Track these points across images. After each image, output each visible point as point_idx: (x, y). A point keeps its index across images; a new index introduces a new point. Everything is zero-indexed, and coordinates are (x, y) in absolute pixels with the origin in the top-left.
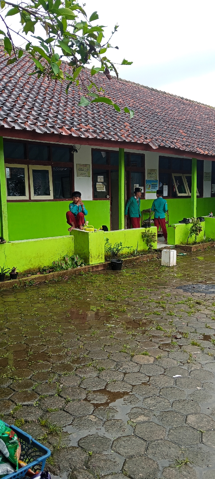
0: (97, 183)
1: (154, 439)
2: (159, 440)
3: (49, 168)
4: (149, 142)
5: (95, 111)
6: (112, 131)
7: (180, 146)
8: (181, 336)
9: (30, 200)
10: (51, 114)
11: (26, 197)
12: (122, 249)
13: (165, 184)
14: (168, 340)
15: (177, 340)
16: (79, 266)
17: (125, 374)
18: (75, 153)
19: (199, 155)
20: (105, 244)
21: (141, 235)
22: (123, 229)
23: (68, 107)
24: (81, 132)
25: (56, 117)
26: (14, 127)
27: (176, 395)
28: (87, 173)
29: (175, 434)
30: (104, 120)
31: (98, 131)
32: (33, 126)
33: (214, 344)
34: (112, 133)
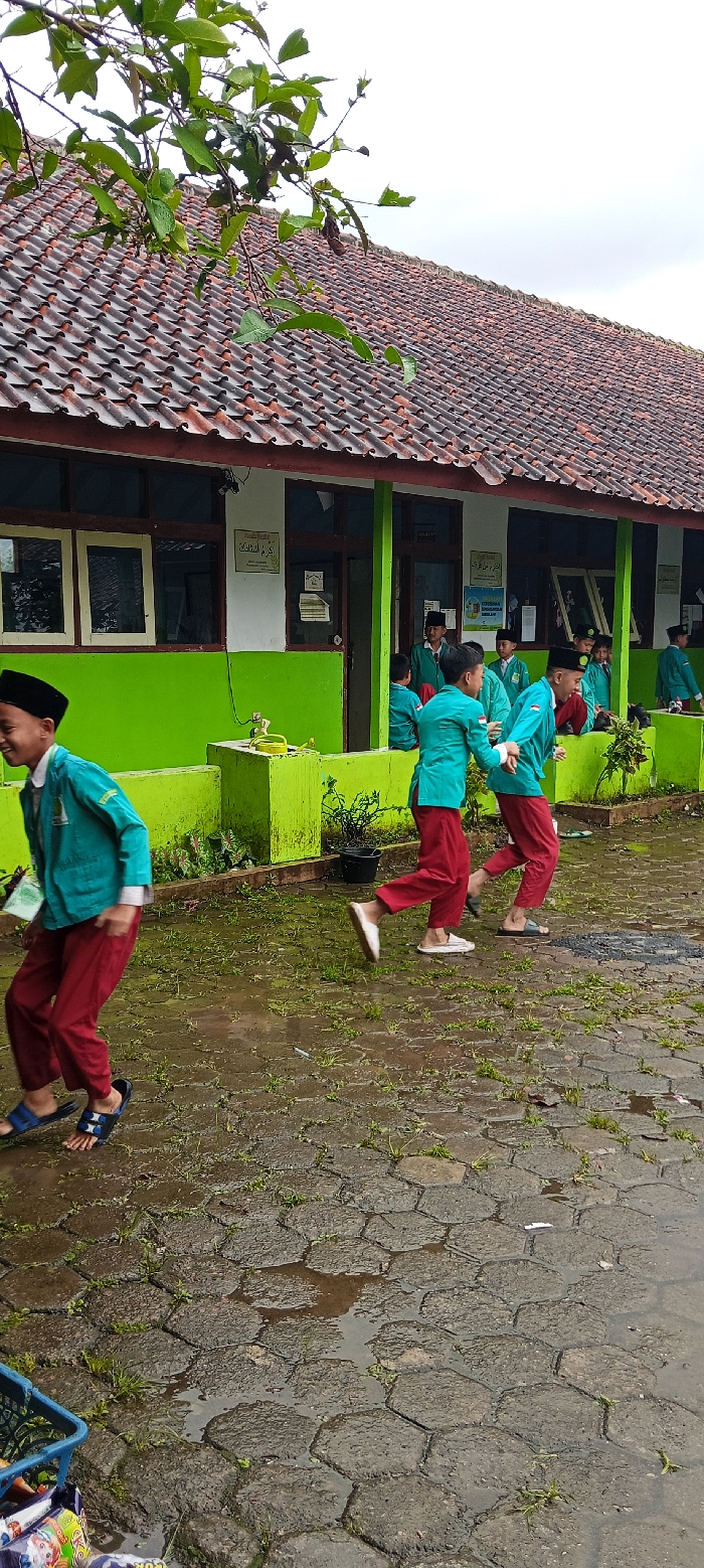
0: (303, 596)
1: (451, 1424)
2: (466, 1426)
3: (143, 543)
4: (475, 463)
5: (298, 357)
6: (351, 423)
7: (576, 477)
8: (556, 1098)
9: (78, 647)
10: (152, 362)
11: (66, 638)
12: (378, 813)
13: (528, 601)
15: (545, 1110)
16: (236, 865)
17: (369, 1216)
18: (229, 495)
19: (640, 506)
20: (324, 797)
23: (207, 341)
24: (250, 424)
25: (168, 372)
26: (27, 405)
28: (268, 560)
30: (326, 386)
31: (306, 423)
32: (88, 403)
33: (665, 1126)
34: (352, 430)
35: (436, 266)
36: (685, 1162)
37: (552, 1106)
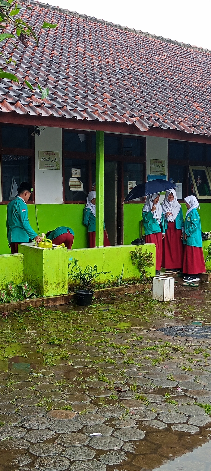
0: (71, 179)
4: (136, 122)
5: (61, 77)
6: (79, 106)
7: (186, 127)
12: (96, 275)
13: (179, 181)
16: (28, 297)
18: (36, 136)
20: (73, 268)
21: (129, 255)
22: (101, 245)
24: (32, 108)
28: (54, 164)
30: (71, 90)
31: (57, 106)
34: (79, 108)
35: (142, 33)
37: (123, 392)
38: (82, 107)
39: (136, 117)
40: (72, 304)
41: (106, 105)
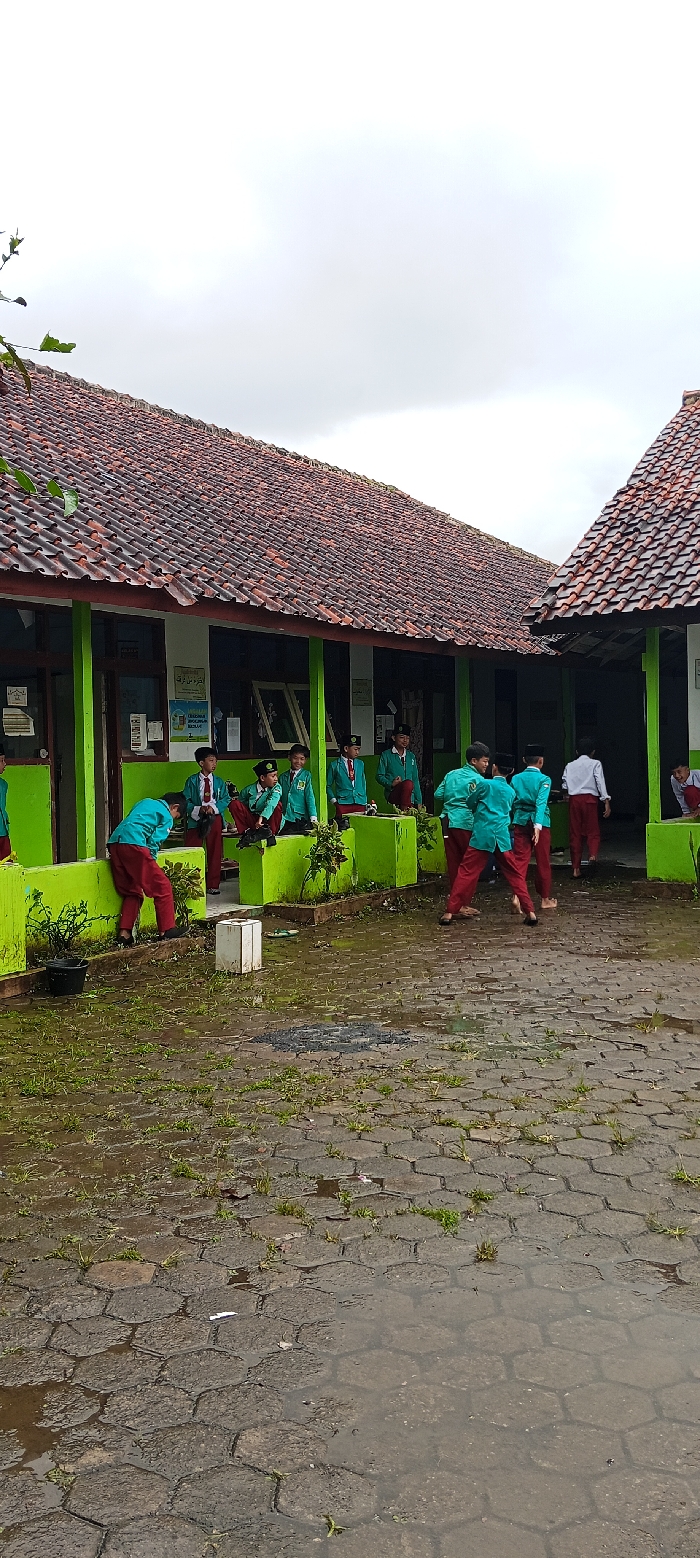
0: (5, 711)
1: (127, 1517)
2: (141, 1517)
4: (167, 584)
6: (44, 546)
7: (265, 599)
8: (249, 1190)
12: (86, 924)
13: (232, 714)
14: (206, 1207)
15: (236, 1203)
17: (56, 1325)
19: (326, 626)
20: (30, 910)
22: (90, 856)
27: (211, 1374)
29: (195, 1492)
30: (19, 511)
33: (348, 1206)
34: (45, 553)
35: (132, 400)
36: (365, 1238)
37: (243, 1198)
38: (50, 549)
39: (165, 574)
40: (38, 993)
41: (100, 546)
